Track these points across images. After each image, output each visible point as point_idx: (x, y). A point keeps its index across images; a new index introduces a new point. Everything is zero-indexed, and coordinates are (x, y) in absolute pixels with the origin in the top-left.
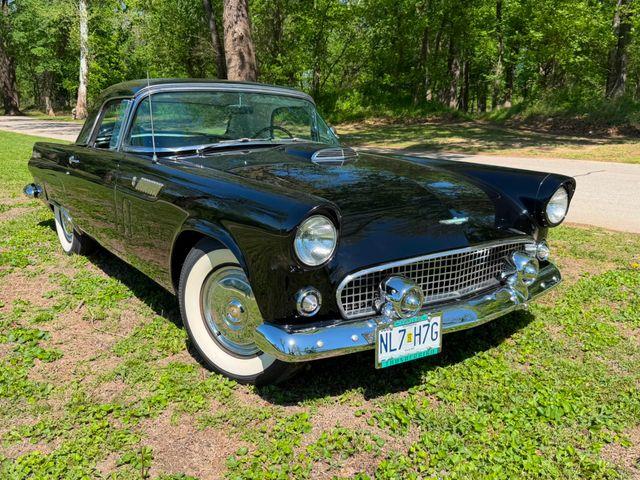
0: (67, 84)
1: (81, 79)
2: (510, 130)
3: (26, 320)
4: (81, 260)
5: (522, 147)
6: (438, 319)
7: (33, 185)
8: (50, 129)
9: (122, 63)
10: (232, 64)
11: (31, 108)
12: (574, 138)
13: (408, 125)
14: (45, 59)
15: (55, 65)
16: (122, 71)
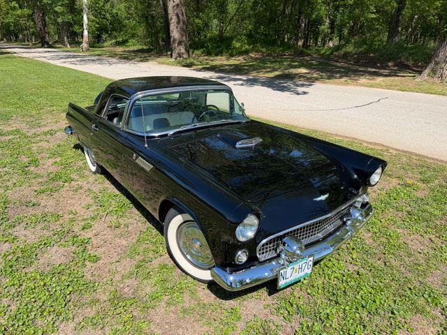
0: (76, 28)
1: (85, 27)
2: (333, 63)
3: (76, 229)
4: (101, 178)
5: (340, 77)
6: (311, 259)
7: (69, 127)
8: (69, 60)
9: (108, 15)
10: (173, 21)
11: (56, 42)
12: (369, 69)
13: (274, 58)
14: (62, 14)
15: (69, 18)
16: (108, 20)
